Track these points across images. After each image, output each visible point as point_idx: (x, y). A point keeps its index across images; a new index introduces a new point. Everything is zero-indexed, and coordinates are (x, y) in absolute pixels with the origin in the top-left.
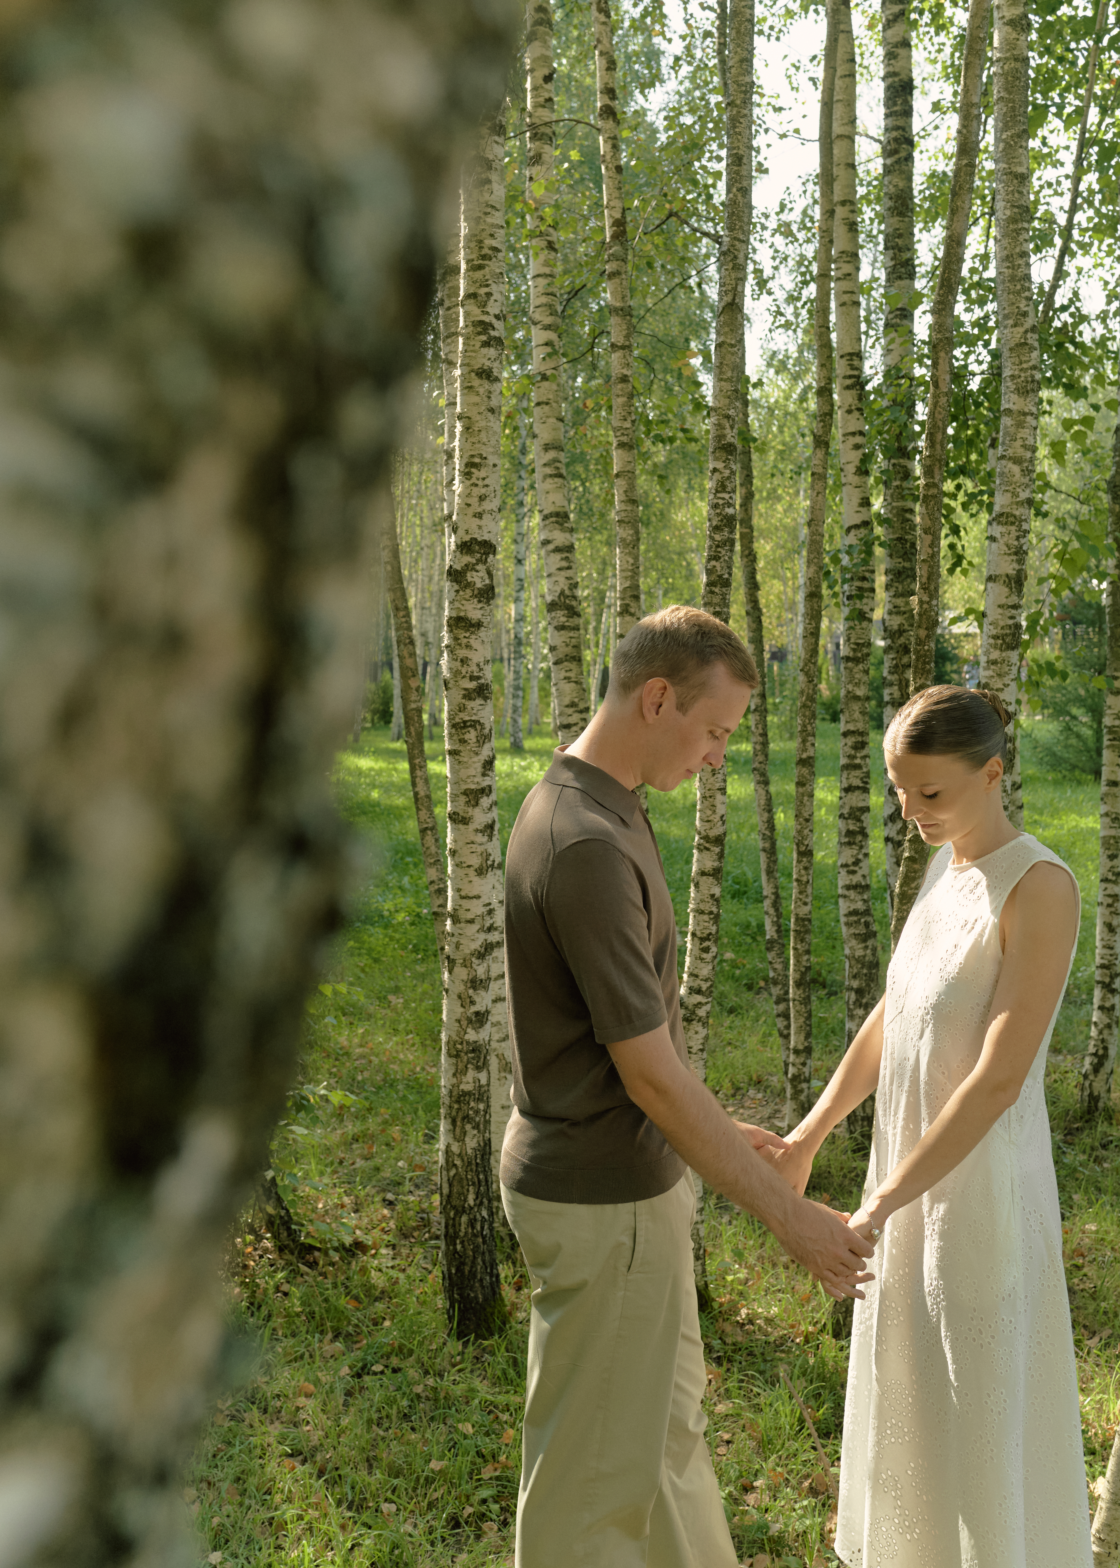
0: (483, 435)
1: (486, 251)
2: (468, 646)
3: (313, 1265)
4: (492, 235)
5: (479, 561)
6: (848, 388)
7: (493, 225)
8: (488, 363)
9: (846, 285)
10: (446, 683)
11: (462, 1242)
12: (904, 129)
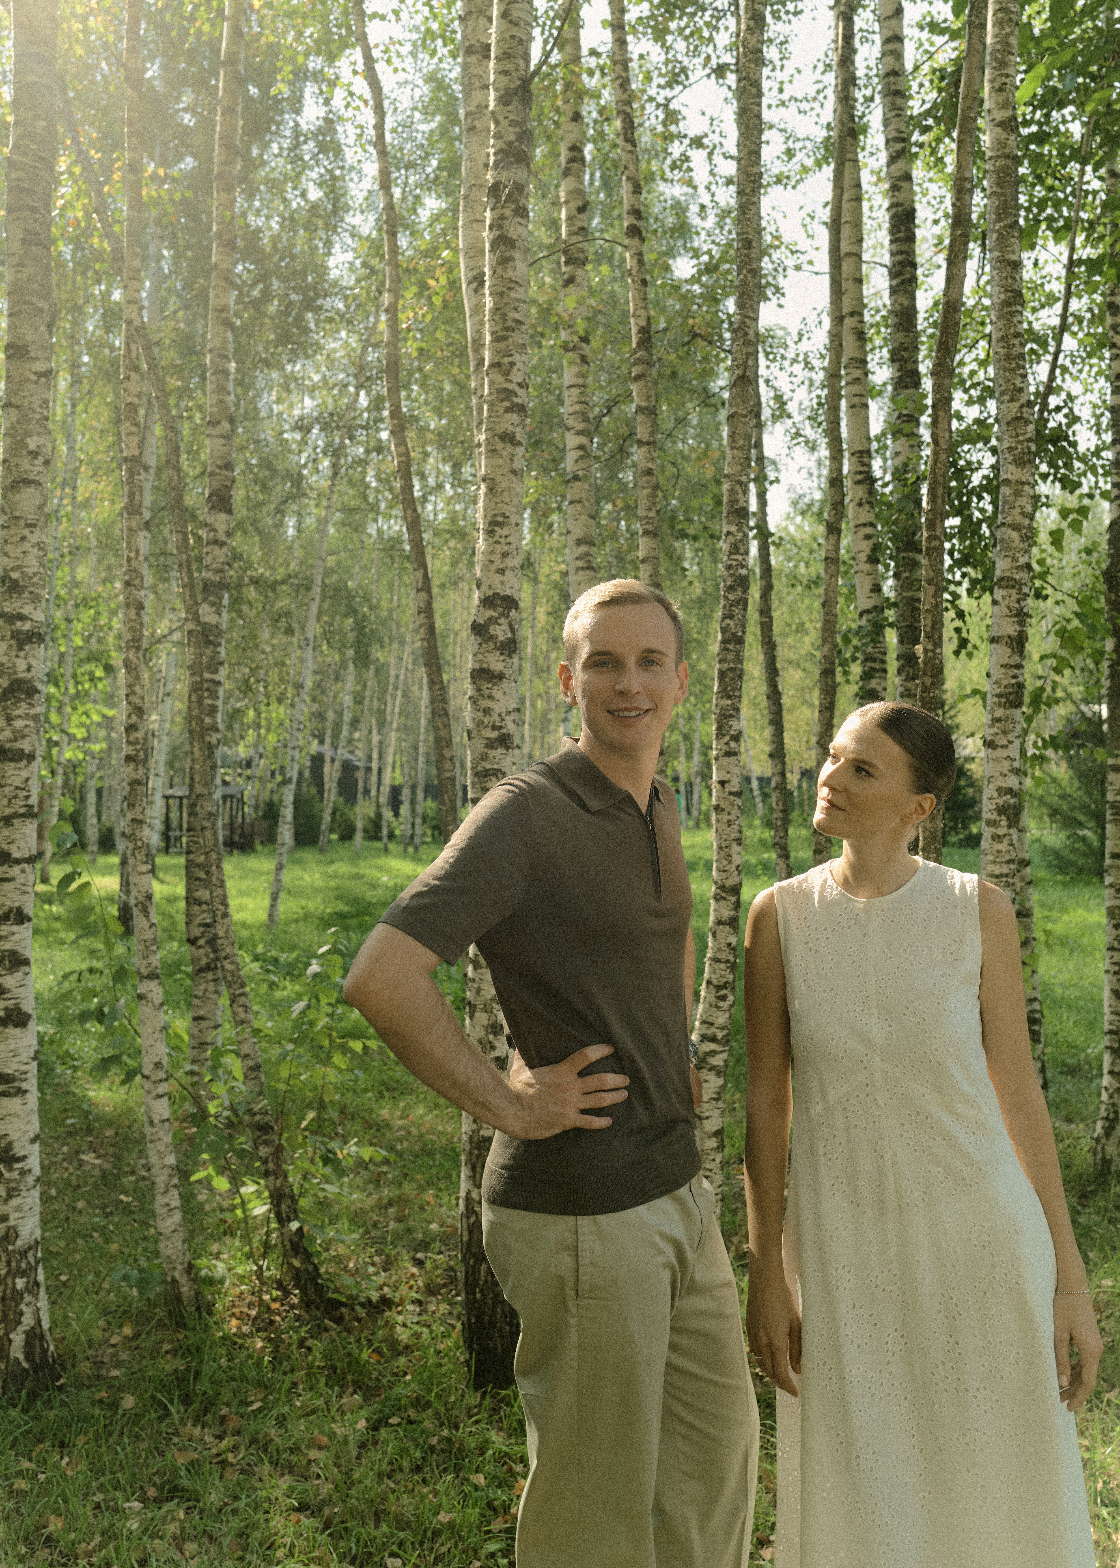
0: (506, 495)
1: (510, 323)
2: (491, 697)
3: (339, 1320)
4: (515, 309)
5: (502, 615)
6: (858, 483)
7: (517, 300)
8: (511, 428)
9: (855, 389)
10: (469, 732)
11: (481, 1291)
12: (907, 253)
